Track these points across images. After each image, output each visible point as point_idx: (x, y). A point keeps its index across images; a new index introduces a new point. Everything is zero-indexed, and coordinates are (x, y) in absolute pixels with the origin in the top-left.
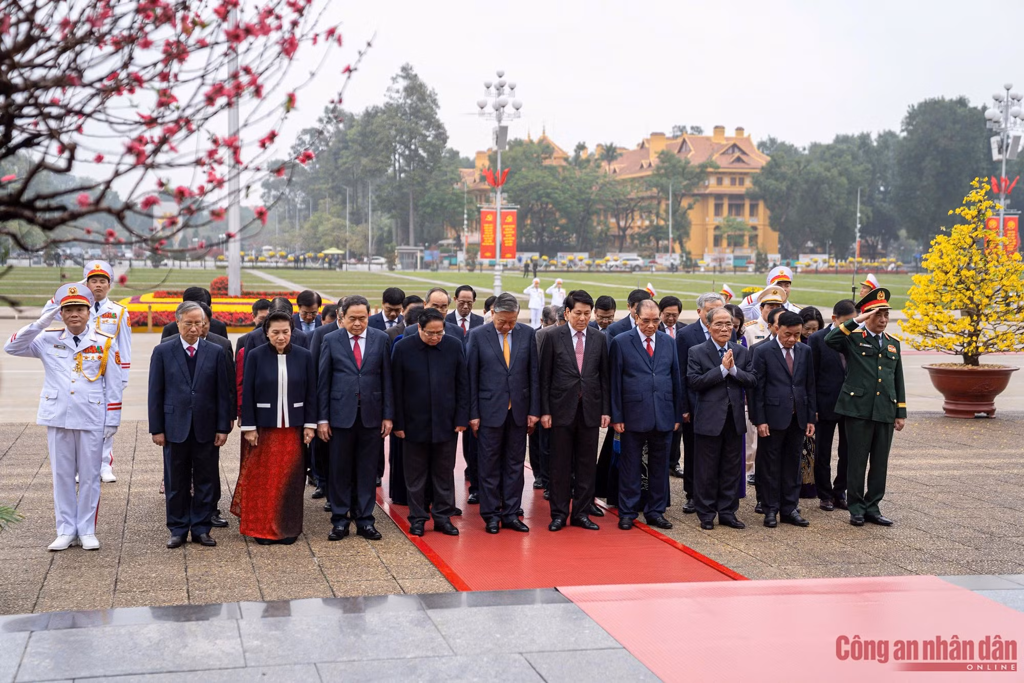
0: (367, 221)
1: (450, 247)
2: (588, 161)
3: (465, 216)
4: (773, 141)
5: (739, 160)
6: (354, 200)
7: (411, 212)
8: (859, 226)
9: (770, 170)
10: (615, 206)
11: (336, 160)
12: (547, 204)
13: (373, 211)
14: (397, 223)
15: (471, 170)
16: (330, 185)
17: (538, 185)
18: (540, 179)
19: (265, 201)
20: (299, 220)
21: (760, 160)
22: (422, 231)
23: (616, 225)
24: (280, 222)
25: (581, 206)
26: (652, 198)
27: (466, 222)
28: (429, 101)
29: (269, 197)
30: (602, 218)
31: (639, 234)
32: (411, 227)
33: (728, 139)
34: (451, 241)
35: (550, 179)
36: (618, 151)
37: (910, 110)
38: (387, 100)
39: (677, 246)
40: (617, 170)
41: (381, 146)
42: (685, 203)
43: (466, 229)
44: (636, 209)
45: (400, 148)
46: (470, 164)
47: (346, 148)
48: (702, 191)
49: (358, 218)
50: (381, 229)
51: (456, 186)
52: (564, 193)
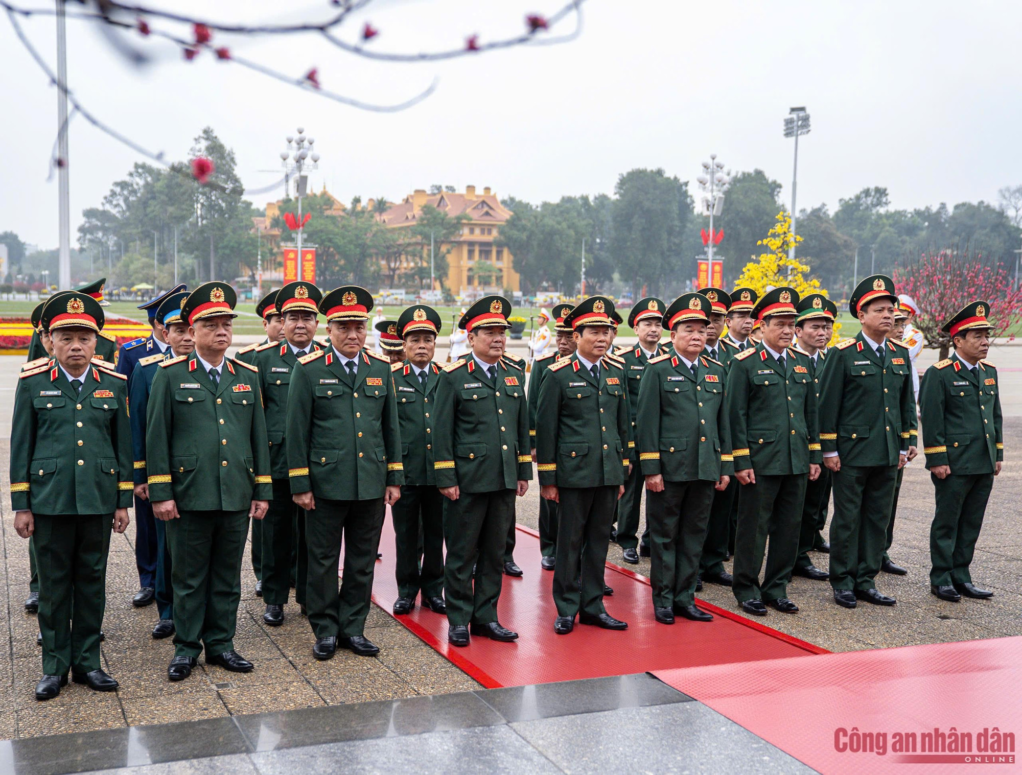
0: (172, 261)
1: (246, 284)
2: (363, 212)
3: (259, 257)
4: (512, 200)
5: (487, 214)
6: (161, 242)
7: (212, 254)
8: (584, 270)
9: (513, 223)
10: (386, 251)
11: (145, 208)
12: (329, 248)
13: (179, 252)
14: (199, 263)
15: (262, 219)
16: (140, 230)
17: (321, 231)
18: (323, 227)
19: (81, 244)
20: (112, 261)
21: (505, 214)
22: (220, 270)
23: (387, 267)
24: (95, 261)
25: (358, 249)
26: (417, 244)
27: (259, 262)
28: (228, 159)
29: (84, 241)
30: (374, 260)
31: (406, 274)
32: (212, 266)
33: (478, 196)
34: (246, 279)
35: (331, 227)
36: (388, 205)
37: (621, 178)
38: (191, 157)
39: (437, 284)
40: (386, 220)
41: (186, 197)
42: (444, 249)
43: (260, 268)
44: (403, 252)
45: (202, 199)
46: (262, 215)
47: (154, 198)
48: (457, 239)
49: (164, 259)
50: (183, 268)
51: (252, 232)
52: (344, 238)
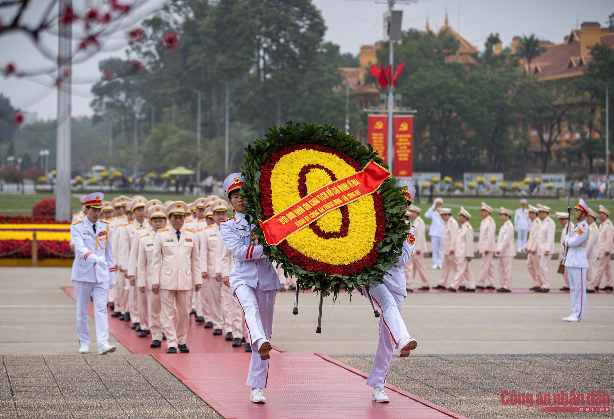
0: (223, 134)
2: (502, 57)
3: (347, 127)
6: (206, 107)
10: (537, 115)
11: (184, 58)
12: (450, 111)
13: (231, 120)
15: (354, 69)
16: (177, 89)
17: (439, 87)
18: (441, 81)
19: (96, 110)
20: (139, 134)
23: (538, 139)
24: (115, 136)
25: (494, 114)
26: (583, 104)
29: (100, 105)
30: (520, 130)
31: (567, 150)
35: (453, 81)
36: (541, 46)
40: (540, 69)
41: (242, 39)
44: (563, 118)
45: (265, 42)
46: (353, 62)
47: (197, 43)
49: (211, 130)
50: (239, 144)
51: (336, 90)
52: (472, 97)
